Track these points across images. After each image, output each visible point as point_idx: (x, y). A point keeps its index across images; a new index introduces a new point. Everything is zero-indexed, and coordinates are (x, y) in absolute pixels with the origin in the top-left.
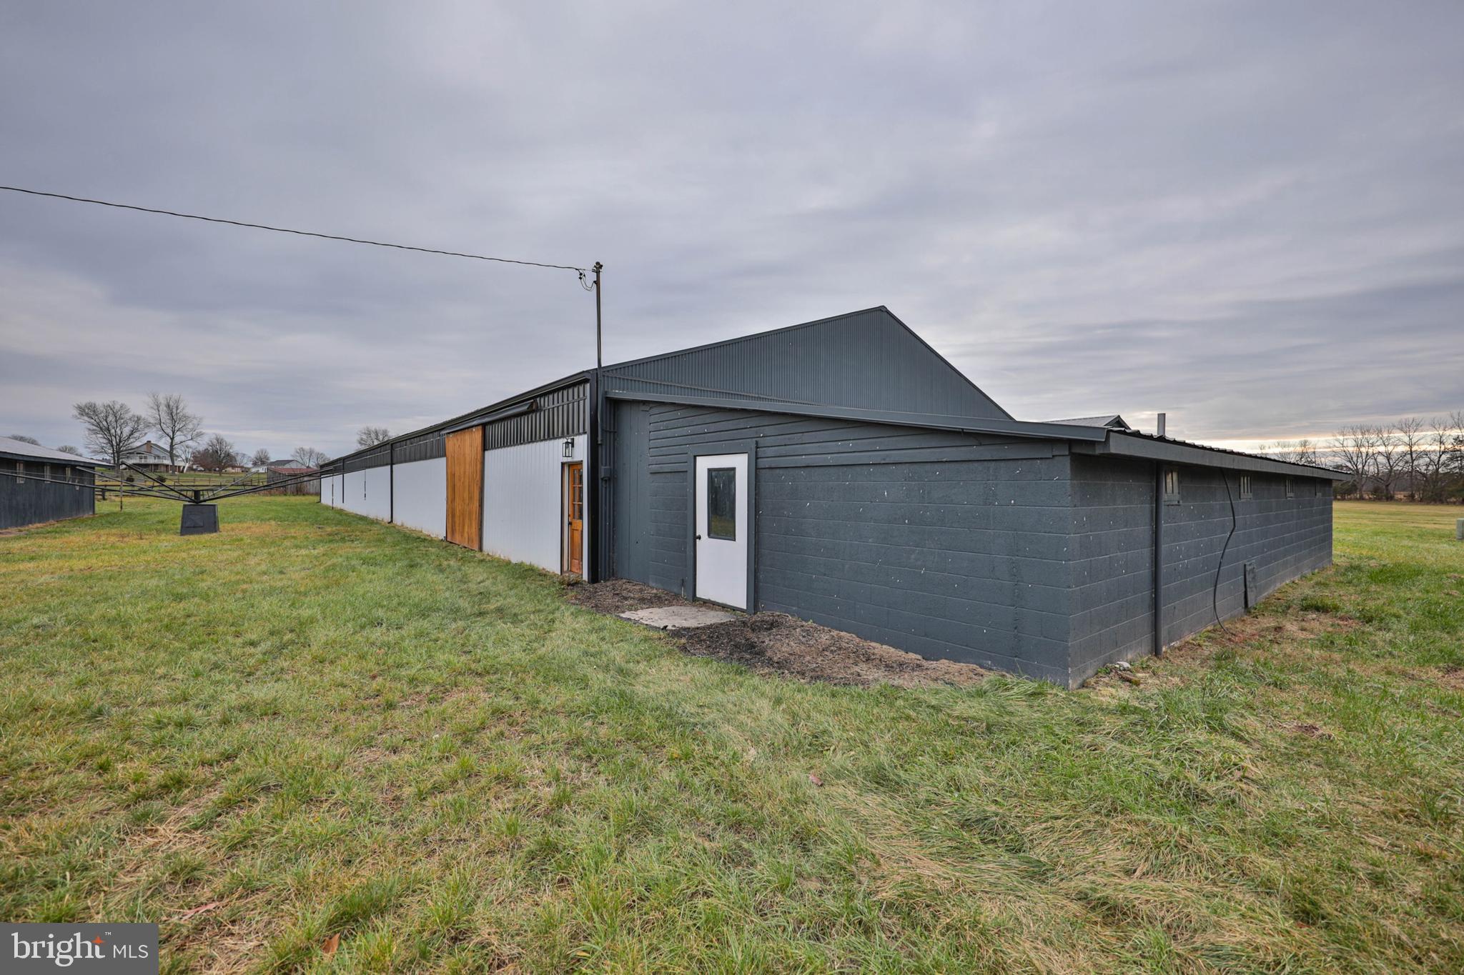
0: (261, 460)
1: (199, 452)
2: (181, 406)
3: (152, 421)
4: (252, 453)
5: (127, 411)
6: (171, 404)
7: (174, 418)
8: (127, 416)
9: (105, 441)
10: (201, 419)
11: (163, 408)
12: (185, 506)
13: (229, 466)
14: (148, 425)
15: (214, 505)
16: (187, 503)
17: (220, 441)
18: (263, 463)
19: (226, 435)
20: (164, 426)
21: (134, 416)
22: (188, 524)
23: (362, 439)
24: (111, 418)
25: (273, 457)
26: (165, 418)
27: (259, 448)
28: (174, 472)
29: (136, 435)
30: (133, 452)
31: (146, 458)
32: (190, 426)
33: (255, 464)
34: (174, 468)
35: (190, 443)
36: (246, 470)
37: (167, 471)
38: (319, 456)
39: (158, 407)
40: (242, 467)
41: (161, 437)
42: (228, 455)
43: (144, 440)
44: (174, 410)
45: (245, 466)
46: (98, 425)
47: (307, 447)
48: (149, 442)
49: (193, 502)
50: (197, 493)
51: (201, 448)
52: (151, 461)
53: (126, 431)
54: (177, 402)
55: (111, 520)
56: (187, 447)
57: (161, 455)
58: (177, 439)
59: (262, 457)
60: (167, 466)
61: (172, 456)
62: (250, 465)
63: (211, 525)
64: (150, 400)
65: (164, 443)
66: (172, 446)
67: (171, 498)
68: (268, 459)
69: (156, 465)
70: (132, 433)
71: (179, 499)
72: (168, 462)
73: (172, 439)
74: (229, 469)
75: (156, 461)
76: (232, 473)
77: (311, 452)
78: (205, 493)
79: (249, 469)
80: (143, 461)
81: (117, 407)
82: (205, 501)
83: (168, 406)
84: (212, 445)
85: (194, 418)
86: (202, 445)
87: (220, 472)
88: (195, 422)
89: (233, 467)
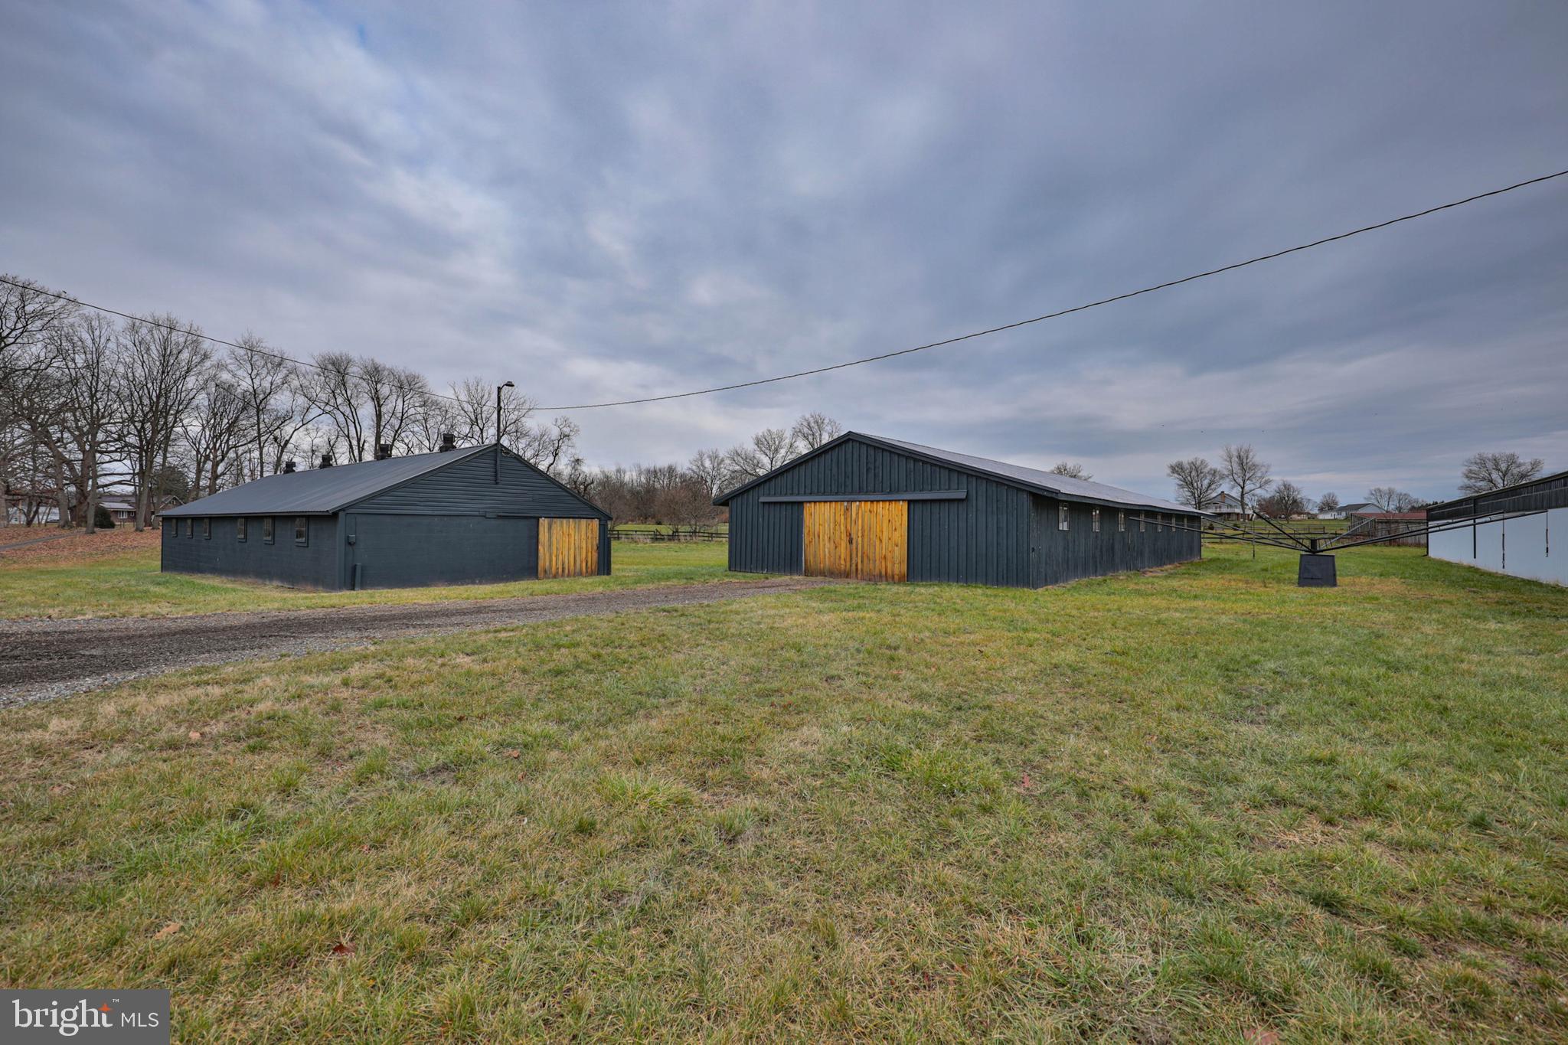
0: (1328, 506)
1: (1264, 500)
2: (1250, 456)
3: (1226, 473)
4: (1319, 499)
5: (1206, 466)
6: (1242, 454)
7: (1244, 467)
8: (1206, 470)
9: (1190, 494)
10: (1269, 466)
11: (1235, 459)
12: (1302, 555)
13: (1294, 513)
14: (1222, 477)
15: (1333, 556)
16: (1304, 553)
17: (1287, 487)
18: (1331, 509)
19: (1294, 481)
20: (1235, 476)
21: (1211, 469)
22: (1306, 575)
23: (1470, 471)
24: (1193, 474)
25: (1342, 502)
26: (1236, 468)
27: (1326, 492)
28: (1244, 519)
29: (1213, 487)
30: (1212, 502)
31: (1220, 507)
32: (1259, 474)
33: (1321, 510)
34: (1244, 516)
35: (1259, 491)
36: (1313, 517)
37: (1238, 519)
38: (1402, 497)
39: (1231, 458)
40: (1308, 513)
41: (1233, 487)
42: (1295, 501)
43: (1219, 491)
44: (1245, 460)
45: (1311, 512)
46: (1184, 480)
47: (1385, 488)
48: (1223, 492)
49: (1310, 551)
50: (1313, 542)
51: (1267, 496)
52: (1225, 510)
53: (1206, 483)
54: (1247, 452)
55: (1221, 566)
56: (1253, 495)
57: (1233, 504)
58: (1247, 488)
59: (1329, 501)
60: (1238, 514)
61: (1243, 505)
62: (1315, 511)
63: (1329, 578)
64: (1222, 453)
65: (1236, 493)
66: (1242, 495)
67: (1288, 547)
68: (1336, 504)
69: (1229, 514)
70: (1210, 485)
71: (1295, 548)
72: (1238, 510)
73: (1243, 488)
74: (1295, 516)
75: (1229, 510)
76: (1299, 520)
77: (1391, 493)
78: (1322, 541)
79: (1316, 515)
80: (1218, 511)
81: (1198, 463)
82: (1322, 551)
83: (1239, 457)
84: (1280, 492)
85: (1264, 466)
86: (1267, 493)
87: (1286, 518)
88: (1263, 469)
89: (1299, 514)
